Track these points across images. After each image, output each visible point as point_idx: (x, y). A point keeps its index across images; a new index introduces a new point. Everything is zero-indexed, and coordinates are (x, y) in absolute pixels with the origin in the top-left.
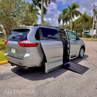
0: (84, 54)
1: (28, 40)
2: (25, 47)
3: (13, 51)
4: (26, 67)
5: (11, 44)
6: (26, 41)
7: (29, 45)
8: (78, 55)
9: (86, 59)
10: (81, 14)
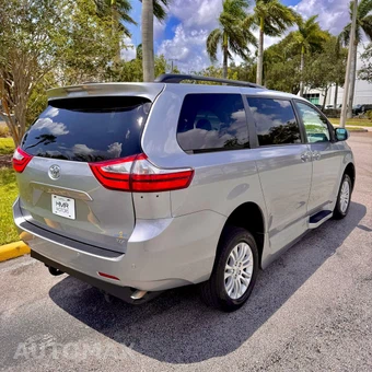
1: (145, 157)
2: (132, 190)
3: (64, 209)
5: (50, 176)
6: (137, 162)
7: (150, 181)
8: (331, 207)
10: (299, 21)
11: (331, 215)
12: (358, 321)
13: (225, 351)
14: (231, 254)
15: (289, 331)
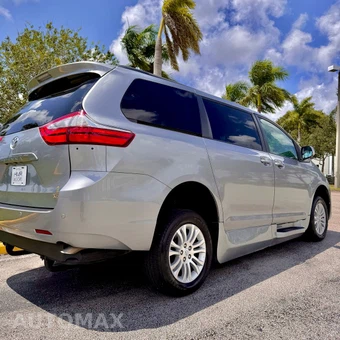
0: (328, 229)
1: (85, 113)
3: (19, 177)
4: (66, 246)
8: (305, 225)
9: (337, 244)
11: (303, 231)
12: (313, 310)
13: (158, 325)
14: (178, 232)
15: (233, 313)
